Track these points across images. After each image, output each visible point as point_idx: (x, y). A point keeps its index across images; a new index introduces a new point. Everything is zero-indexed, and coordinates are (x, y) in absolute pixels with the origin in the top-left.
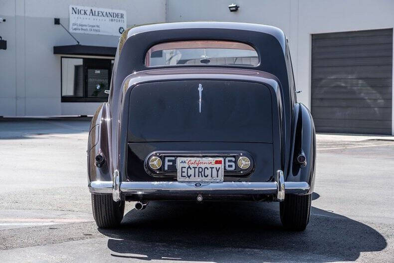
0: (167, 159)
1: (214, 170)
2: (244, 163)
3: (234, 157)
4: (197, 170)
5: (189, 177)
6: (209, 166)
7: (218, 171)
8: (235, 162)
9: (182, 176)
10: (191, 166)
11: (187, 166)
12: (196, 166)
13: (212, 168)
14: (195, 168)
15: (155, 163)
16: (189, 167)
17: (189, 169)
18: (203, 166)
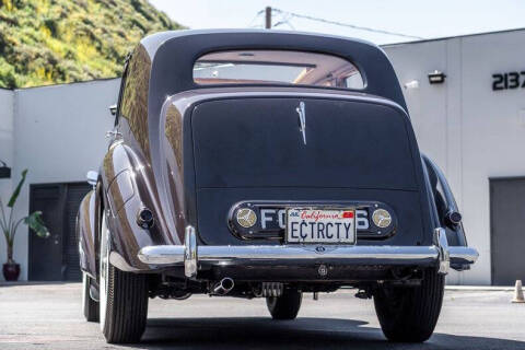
0: (263, 212)
1: (342, 228)
2: (382, 218)
3: (366, 209)
4: (315, 226)
5: (304, 238)
6: (334, 221)
7: (347, 229)
8: (369, 217)
9: (293, 237)
10: (307, 221)
11: (299, 220)
12: (313, 220)
13: (338, 224)
14: (312, 224)
15: (246, 217)
16: (304, 223)
17: (304, 226)
18: (325, 221)
